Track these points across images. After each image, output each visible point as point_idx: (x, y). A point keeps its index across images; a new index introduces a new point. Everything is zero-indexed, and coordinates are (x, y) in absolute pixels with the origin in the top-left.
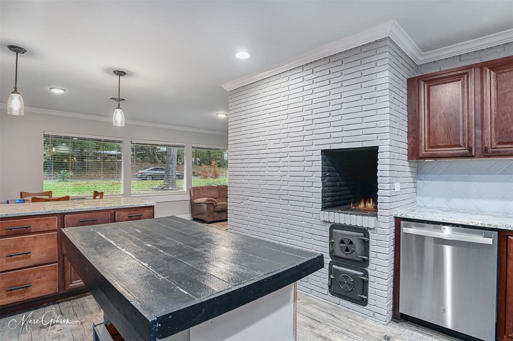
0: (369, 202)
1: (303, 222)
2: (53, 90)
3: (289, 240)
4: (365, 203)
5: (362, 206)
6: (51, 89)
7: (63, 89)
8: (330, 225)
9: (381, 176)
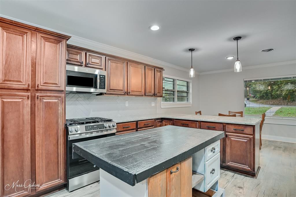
2: (228, 58)
6: (227, 58)
7: (232, 57)
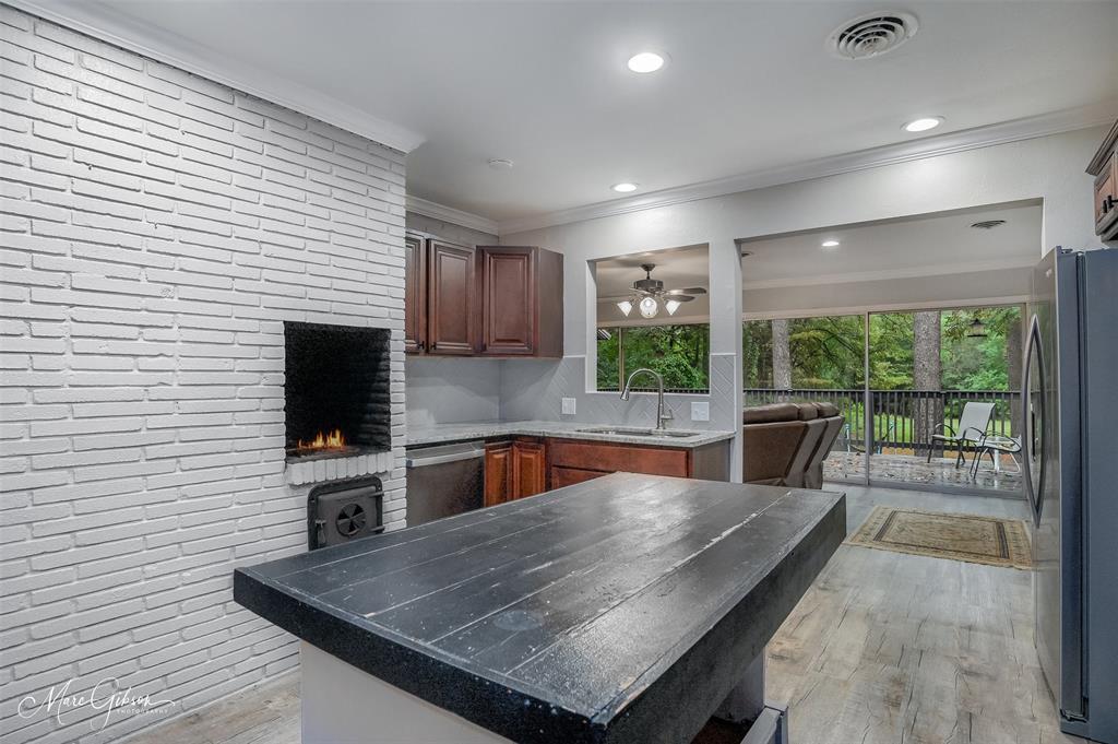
0: (334, 436)
1: (234, 507)
3: (186, 574)
4: (325, 440)
5: (319, 443)
8: (308, 491)
9: (396, 381)
